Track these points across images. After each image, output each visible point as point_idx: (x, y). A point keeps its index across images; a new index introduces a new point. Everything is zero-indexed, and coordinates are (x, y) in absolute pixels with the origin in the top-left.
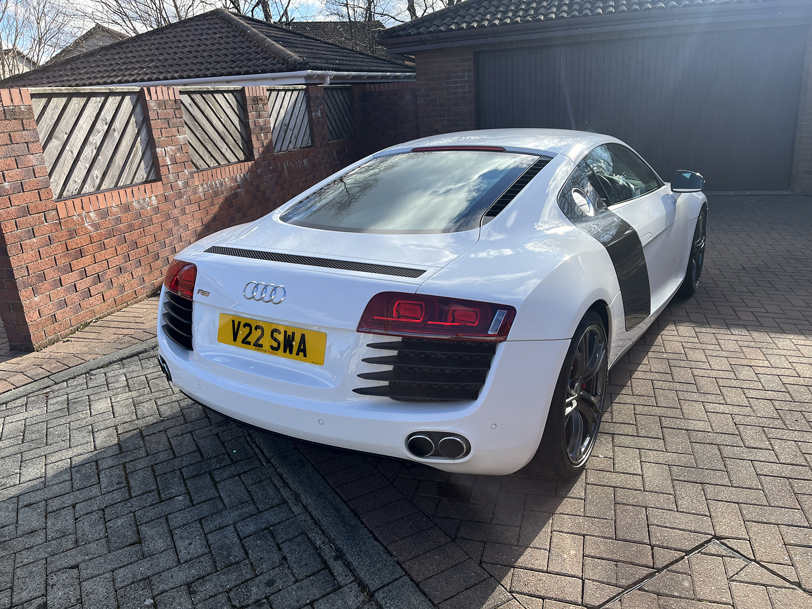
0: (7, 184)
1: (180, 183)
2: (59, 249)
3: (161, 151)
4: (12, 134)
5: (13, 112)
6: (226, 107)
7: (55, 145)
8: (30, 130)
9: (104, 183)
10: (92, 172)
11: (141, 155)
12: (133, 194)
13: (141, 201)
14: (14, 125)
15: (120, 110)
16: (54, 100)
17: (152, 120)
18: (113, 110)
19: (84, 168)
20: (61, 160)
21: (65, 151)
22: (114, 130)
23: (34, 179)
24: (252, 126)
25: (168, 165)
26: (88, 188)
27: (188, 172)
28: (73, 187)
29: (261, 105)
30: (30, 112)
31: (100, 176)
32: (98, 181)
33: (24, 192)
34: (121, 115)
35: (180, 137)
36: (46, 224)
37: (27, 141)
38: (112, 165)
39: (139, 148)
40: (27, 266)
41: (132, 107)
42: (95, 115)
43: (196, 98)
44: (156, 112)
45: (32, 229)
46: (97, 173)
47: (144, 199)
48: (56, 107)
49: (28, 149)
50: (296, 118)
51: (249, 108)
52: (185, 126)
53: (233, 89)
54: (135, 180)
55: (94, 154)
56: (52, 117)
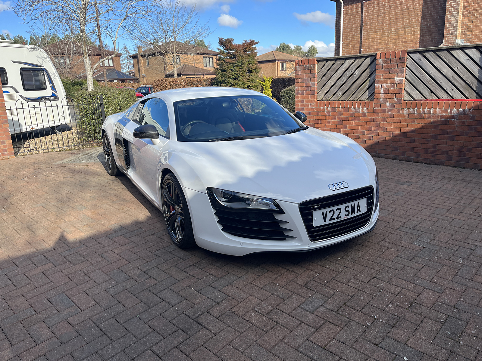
0: (300, 91)
1: (388, 105)
2: (312, 118)
3: (379, 87)
4: (306, 74)
5: (308, 67)
7: (325, 79)
9: (342, 97)
10: (338, 92)
11: (368, 87)
12: (353, 104)
13: (357, 108)
14: (307, 71)
15: (362, 65)
16: (329, 62)
17: (377, 70)
18: (358, 65)
19: (335, 89)
20: (325, 85)
21: (328, 82)
22: (355, 74)
23: (310, 91)
25: (381, 94)
26: (334, 98)
27: (397, 100)
28: (327, 96)
30: (314, 67)
31: (342, 94)
32: (340, 96)
33: (305, 95)
34: (362, 67)
35: (397, 79)
36: (310, 107)
37: (310, 77)
38: (349, 90)
39: (368, 83)
41: (370, 63)
42: (347, 67)
44: (382, 65)
45: (305, 108)
47: (359, 108)
48: (329, 64)
49: (310, 80)
55: (341, 85)
56: (326, 69)
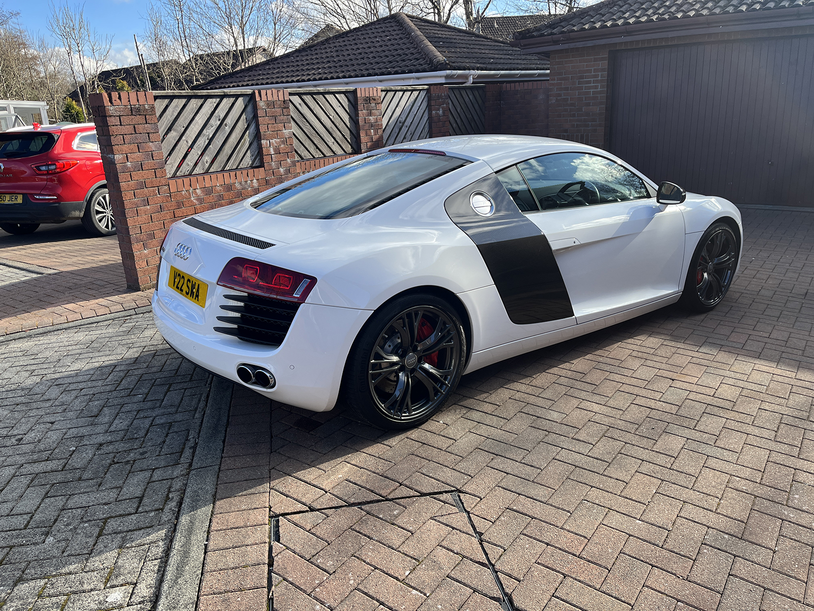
0: (129, 163)
1: (282, 170)
2: (168, 216)
3: (266, 143)
4: (136, 126)
5: (138, 110)
6: (337, 106)
7: (174, 135)
8: (152, 123)
9: (212, 167)
10: (203, 158)
11: (248, 146)
12: (236, 176)
13: (243, 183)
14: (139, 119)
15: (233, 109)
16: (175, 101)
17: (260, 117)
18: (226, 109)
19: (196, 154)
20: (177, 147)
21: (181, 141)
22: (226, 125)
23: (152, 161)
24: (361, 123)
25: (271, 155)
26: (198, 170)
27: (291, 161)
28: (185, 169)
29: (373, 105)
30: (153, 110)
31: (209, 161)
32: (207, 165)
33: (142, 170)
34: (233, 113)
35: (286, 132)
36: (158, 196)
37: (148, 132)
38: (221, 152)
39: (247, 139)
40: (140, 227)
41: (244, 107)
42: (210, 113)
43: (307, 99)
44: (265, 110)
45: (147, 199)
46: (207, 158)
47: (246, 182)
48: (176, 106)
49: (149, 138)
50: (414, 116)
51: (360, 107)
52: (292, 122)
53: (345, 90)
54: (241, 165)
55: (206, 144)
56: (173, 114)
